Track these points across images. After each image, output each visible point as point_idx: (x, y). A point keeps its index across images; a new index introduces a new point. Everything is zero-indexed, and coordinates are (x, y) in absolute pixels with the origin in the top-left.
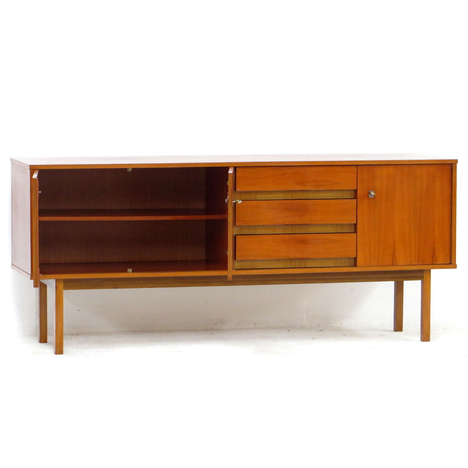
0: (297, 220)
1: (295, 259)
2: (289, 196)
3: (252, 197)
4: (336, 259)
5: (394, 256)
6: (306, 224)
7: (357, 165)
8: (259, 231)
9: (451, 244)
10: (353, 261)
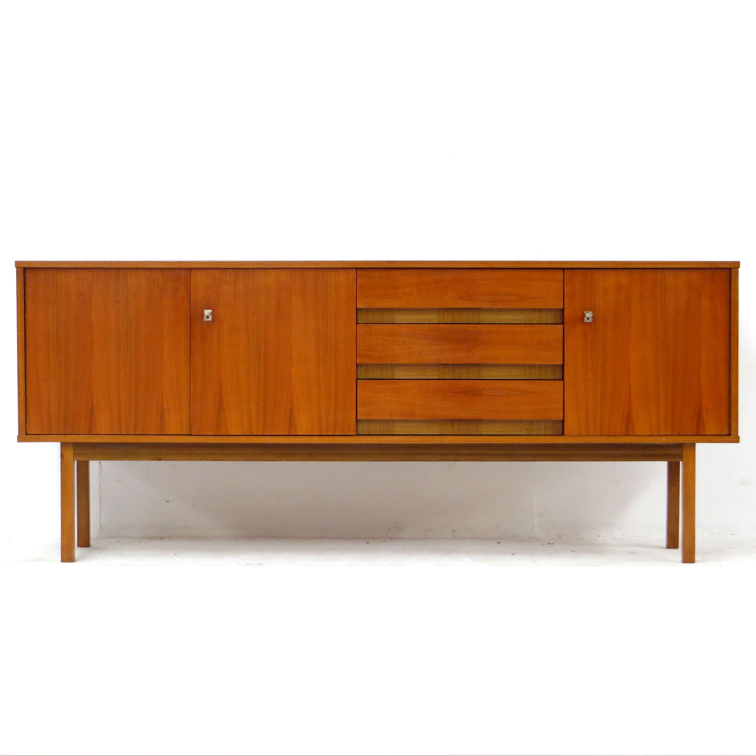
0: (461, 357)
1: (460, 421)
2: (448, 318)
3: (387, 317)
4: (531, 422)
5: (629, 419)
6: (478, 365)
7: (564, 269)
8: (399, 374)
9: (730, 402)
10: (559, 426)
